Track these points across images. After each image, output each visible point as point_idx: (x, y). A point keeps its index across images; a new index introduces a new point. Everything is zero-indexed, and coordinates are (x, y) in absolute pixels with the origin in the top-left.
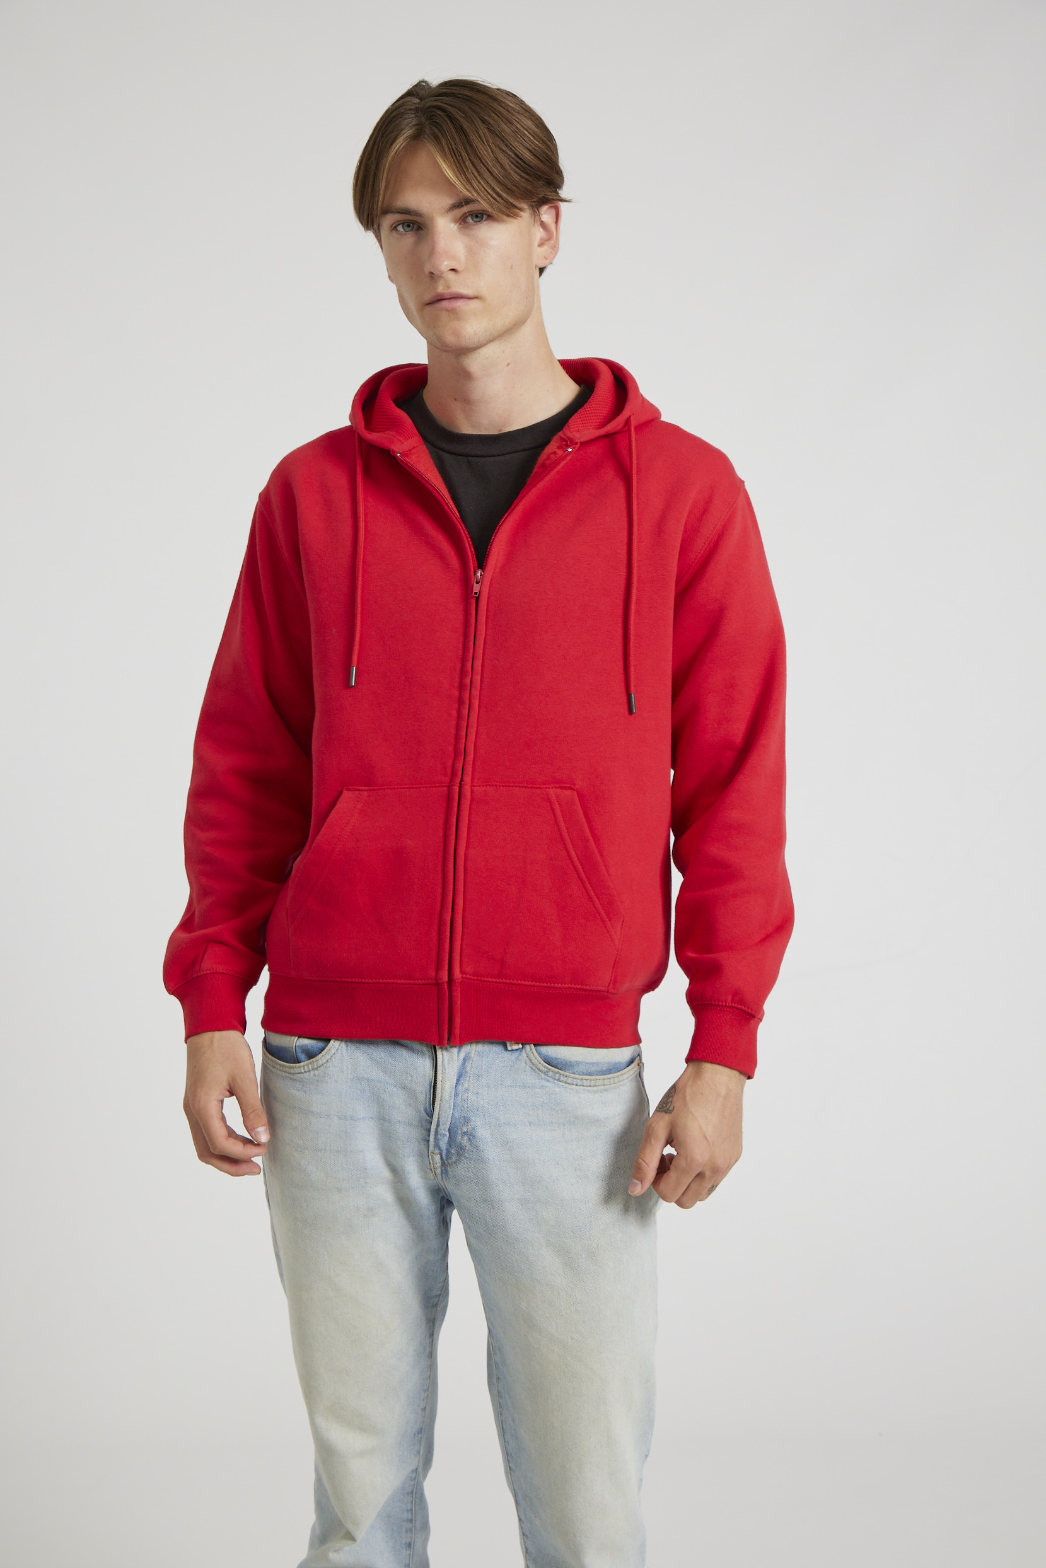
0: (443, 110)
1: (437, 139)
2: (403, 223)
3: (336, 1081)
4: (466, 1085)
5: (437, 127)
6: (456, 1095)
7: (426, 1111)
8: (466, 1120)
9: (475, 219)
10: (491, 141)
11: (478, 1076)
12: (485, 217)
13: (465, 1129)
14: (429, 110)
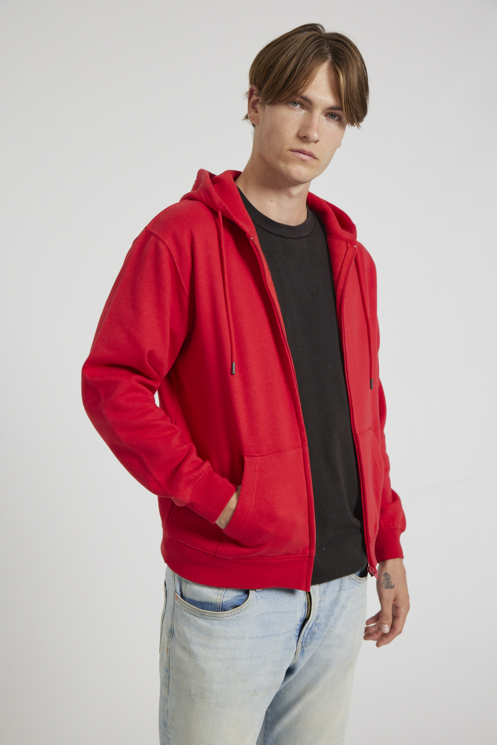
3: (250, 618)
4: (320, 599)
8: (318, 617)
9: (331, 117)
11: (325, 591)
12: (336, 118)
13: (317, 622)
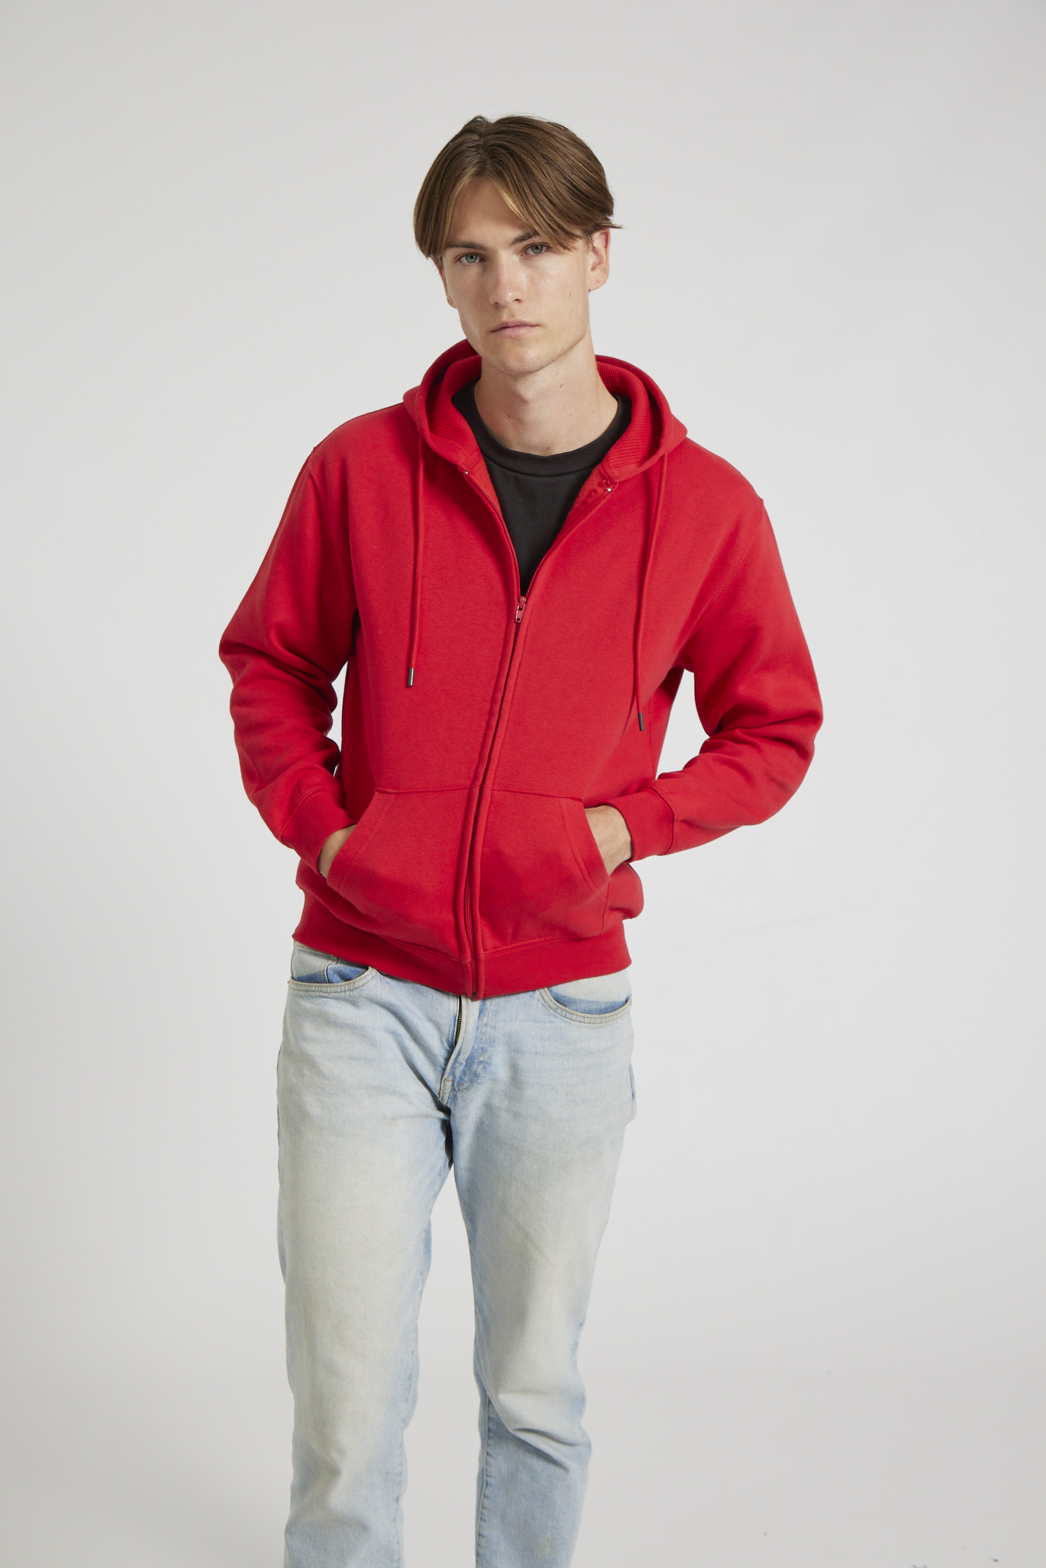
0: (505, 148)
1: (500, 175)
2: (466, 255)
4: (485, 1020)
5: (500, 165)
6: (478, 1028)
7: (448, 1041)
8: (483, 1050)
9: (535, 251)
10: (552, 175)
11: (497, 1012)
12: (544, 249)
13: (481, 1059)
14: (492, 147)
